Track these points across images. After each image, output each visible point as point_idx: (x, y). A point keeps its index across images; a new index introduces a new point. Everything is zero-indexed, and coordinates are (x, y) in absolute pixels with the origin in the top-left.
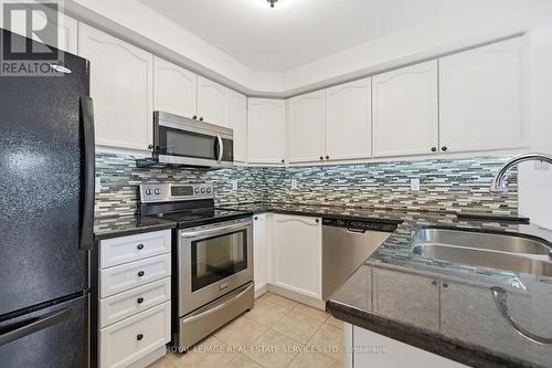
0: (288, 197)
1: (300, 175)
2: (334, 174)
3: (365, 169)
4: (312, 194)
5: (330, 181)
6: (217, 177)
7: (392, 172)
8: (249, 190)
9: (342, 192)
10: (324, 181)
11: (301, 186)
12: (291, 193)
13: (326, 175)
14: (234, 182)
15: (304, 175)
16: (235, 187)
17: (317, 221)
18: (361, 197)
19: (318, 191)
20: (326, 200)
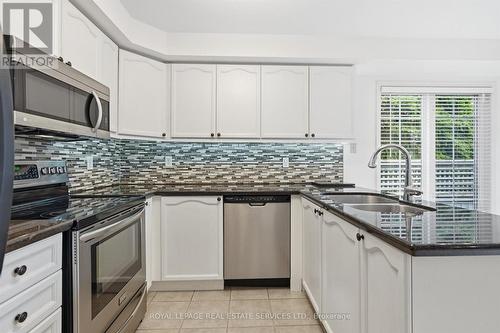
0: (159, 176)
1: (177, 151)
2: (216, 152)
3: (247, 148)
4: (191, 173)
5: (212, 159)
6: (67, 151)
7: (269, 152)
8: (106, 170)
9: (225, 169)
10: (205, 159)
11: (178, 163)
12: (164, 172)
13: (207, 152)
14: (90, 158)
15: (181, 152)
16: (90, 166)
17: (219, 200)
18: (242, 174)
19: (198, 169)
20: (208, 178)
